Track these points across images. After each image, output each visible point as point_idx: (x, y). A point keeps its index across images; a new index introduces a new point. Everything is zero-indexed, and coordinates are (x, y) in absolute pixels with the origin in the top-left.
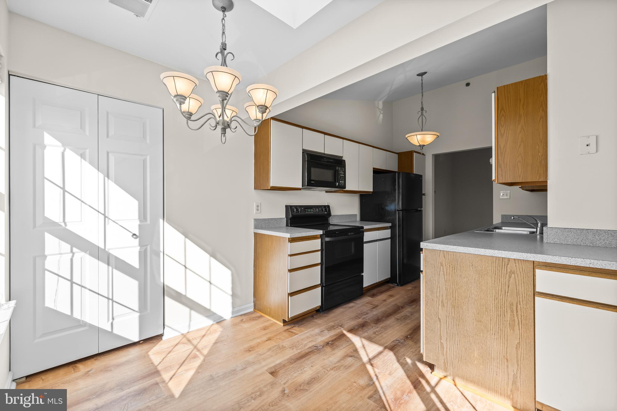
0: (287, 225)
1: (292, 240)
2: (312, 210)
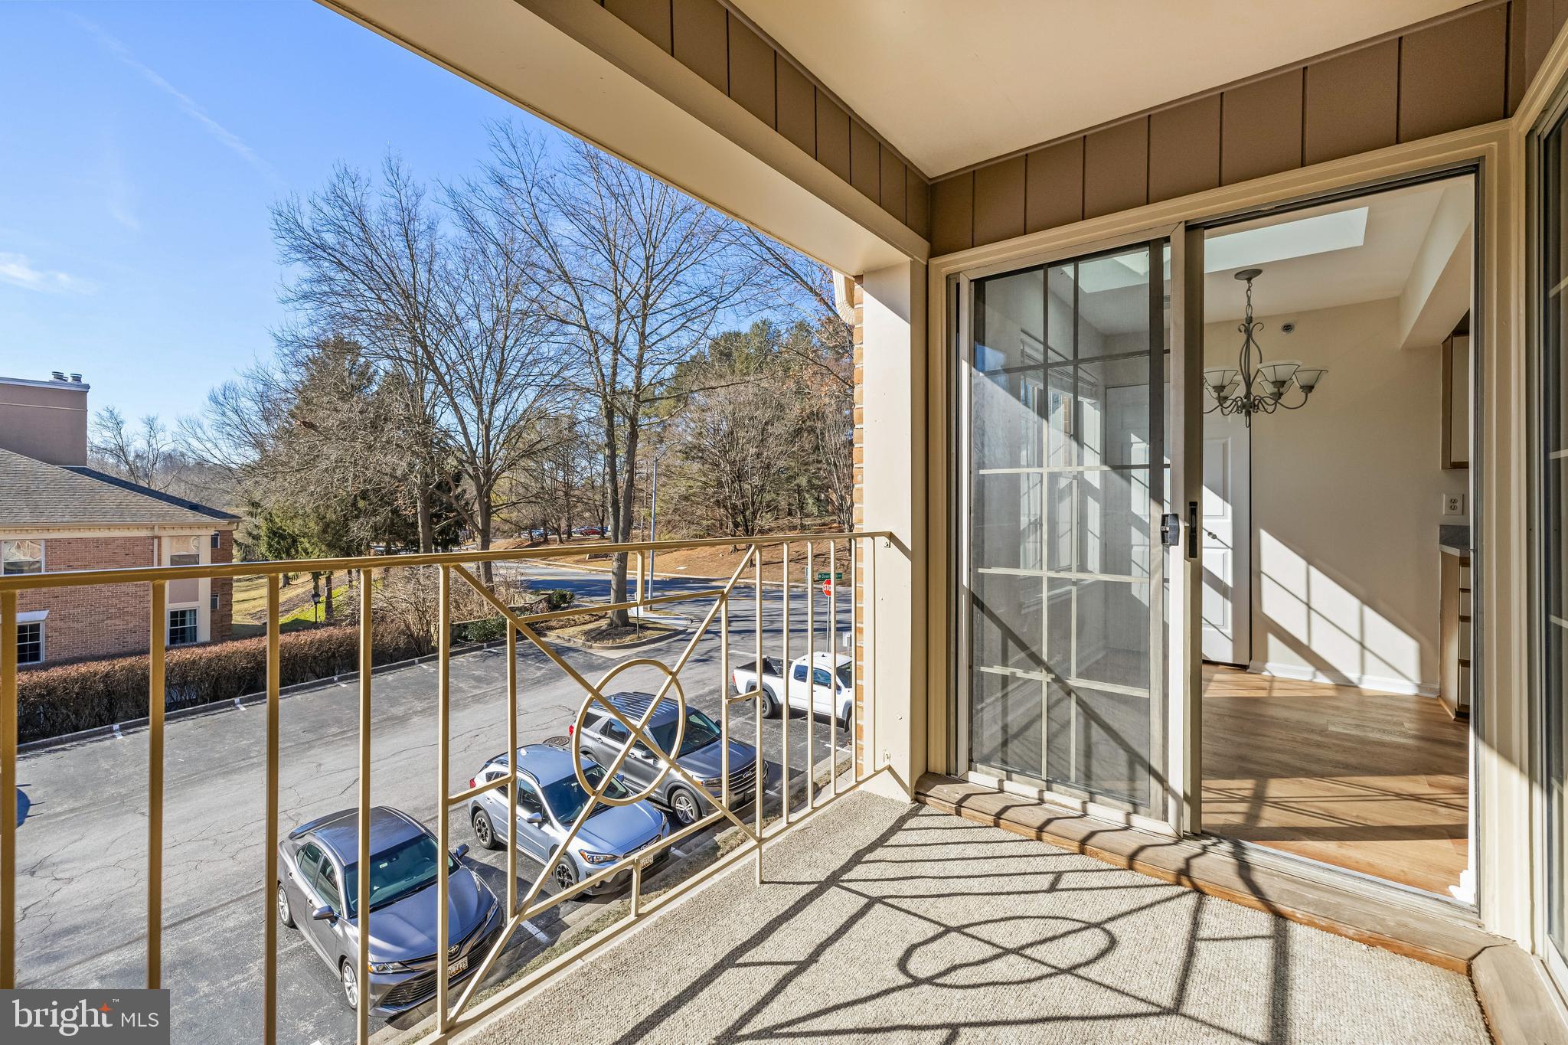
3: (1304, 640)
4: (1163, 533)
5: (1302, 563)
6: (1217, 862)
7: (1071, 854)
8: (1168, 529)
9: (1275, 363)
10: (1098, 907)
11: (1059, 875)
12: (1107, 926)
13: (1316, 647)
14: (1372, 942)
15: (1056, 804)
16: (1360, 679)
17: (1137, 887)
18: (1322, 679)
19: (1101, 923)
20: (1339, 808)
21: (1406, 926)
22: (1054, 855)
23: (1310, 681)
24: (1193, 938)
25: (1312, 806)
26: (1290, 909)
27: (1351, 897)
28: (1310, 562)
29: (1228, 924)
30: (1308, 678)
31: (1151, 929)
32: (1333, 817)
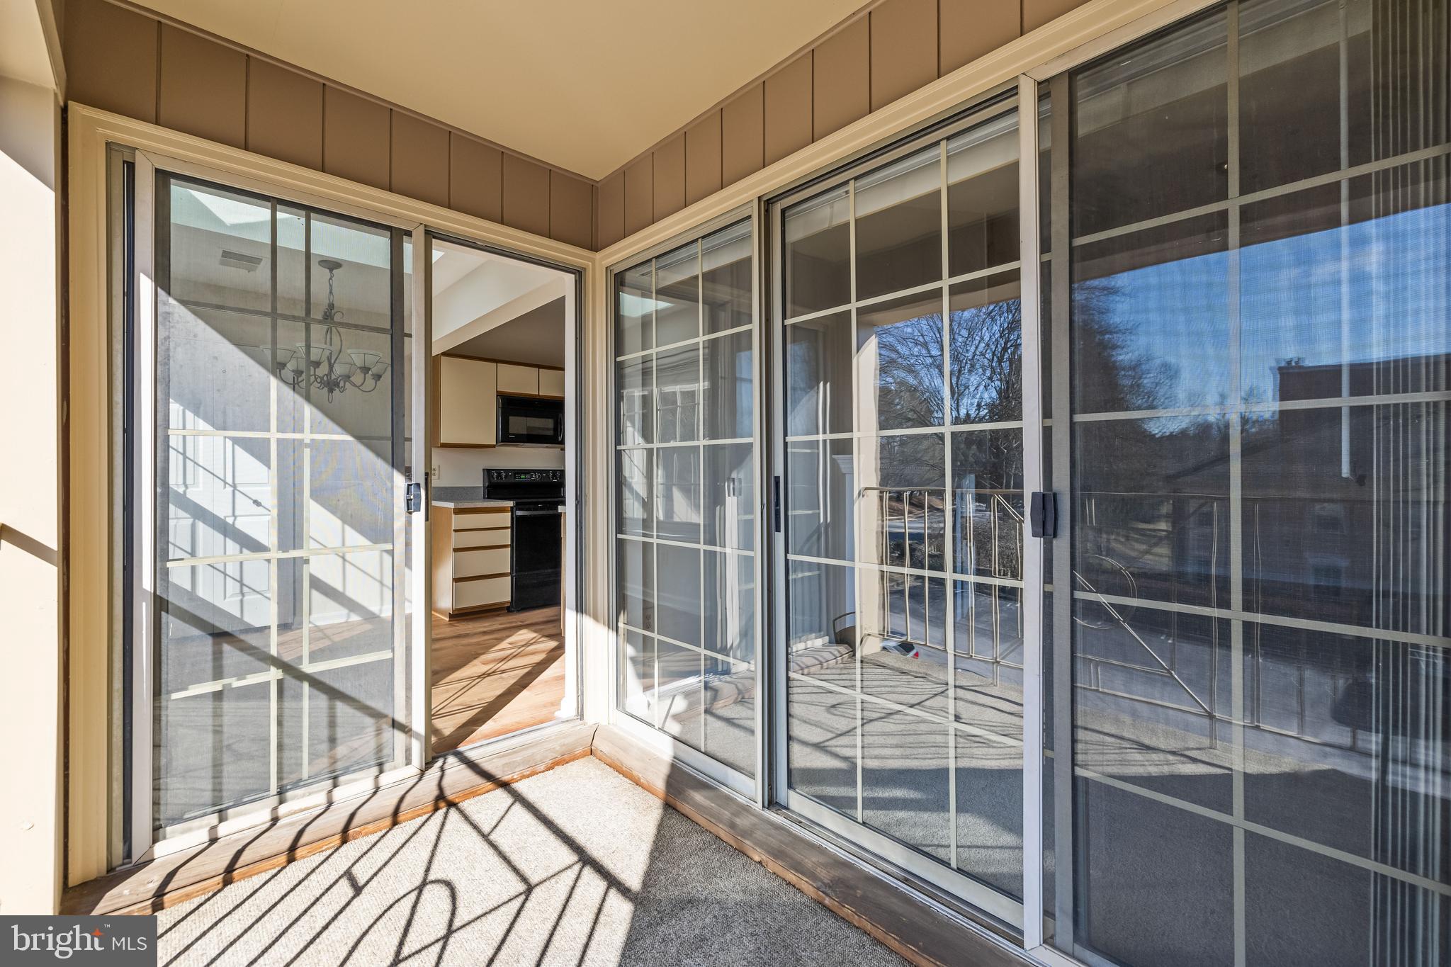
0: (484, 498)
1: (458, 511)
2: (528, 476)
3: (339, 587)
4: (408, 501)
5: (338, 523)
6: (456, 775)
7: (335, 851)
8: (412, 497)
9: (366, 351)
10: (409, 872)
11: (348, 874)
12: (431, 877)
13: (350, 593)
14: (551, 768)
15: (295, 812)
16: (381, 610)
17: (414, 834)
18: (355, 618)
19: (425, 880)
20: (469, 698)
21: (564, 745)
22: (322, 863)
23: (346, 622)
24: (485, 837)
25: (453, 706)
26: (510, 776)
27: (533, 746)
28: (344, 521)
29: (490, 812)
30: (343, 620)
31: (457, 853)
32: (471, 707)
